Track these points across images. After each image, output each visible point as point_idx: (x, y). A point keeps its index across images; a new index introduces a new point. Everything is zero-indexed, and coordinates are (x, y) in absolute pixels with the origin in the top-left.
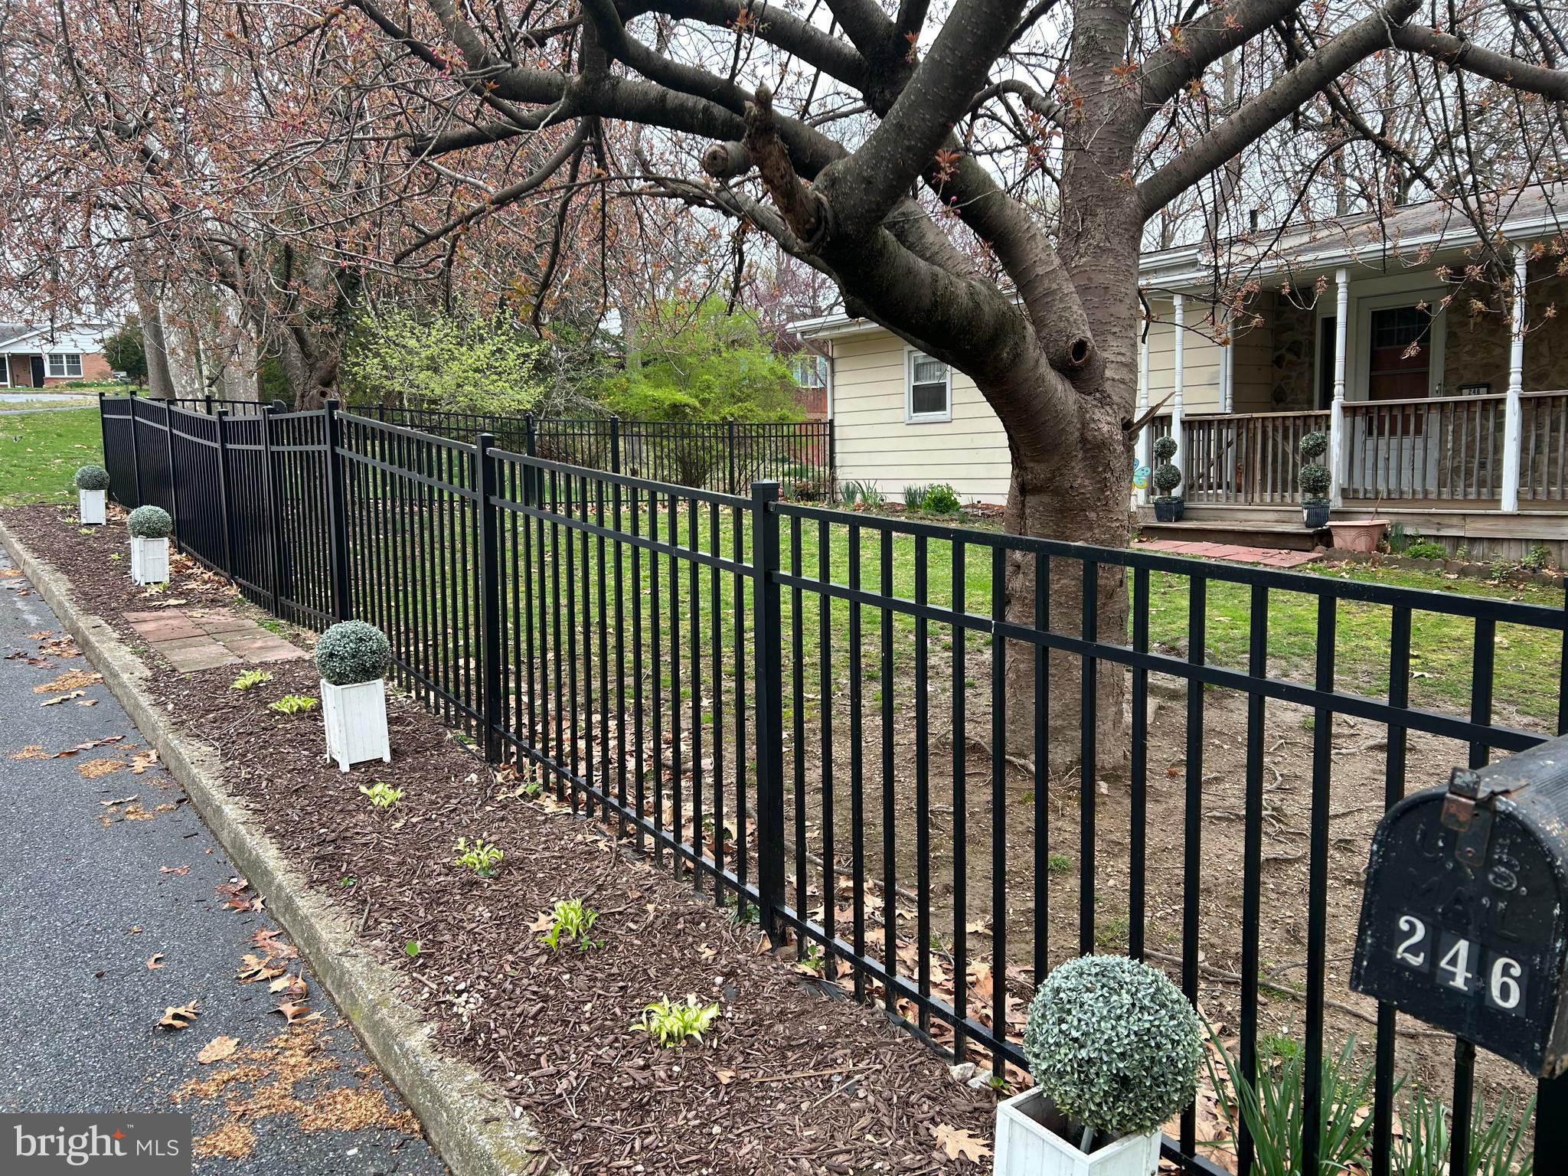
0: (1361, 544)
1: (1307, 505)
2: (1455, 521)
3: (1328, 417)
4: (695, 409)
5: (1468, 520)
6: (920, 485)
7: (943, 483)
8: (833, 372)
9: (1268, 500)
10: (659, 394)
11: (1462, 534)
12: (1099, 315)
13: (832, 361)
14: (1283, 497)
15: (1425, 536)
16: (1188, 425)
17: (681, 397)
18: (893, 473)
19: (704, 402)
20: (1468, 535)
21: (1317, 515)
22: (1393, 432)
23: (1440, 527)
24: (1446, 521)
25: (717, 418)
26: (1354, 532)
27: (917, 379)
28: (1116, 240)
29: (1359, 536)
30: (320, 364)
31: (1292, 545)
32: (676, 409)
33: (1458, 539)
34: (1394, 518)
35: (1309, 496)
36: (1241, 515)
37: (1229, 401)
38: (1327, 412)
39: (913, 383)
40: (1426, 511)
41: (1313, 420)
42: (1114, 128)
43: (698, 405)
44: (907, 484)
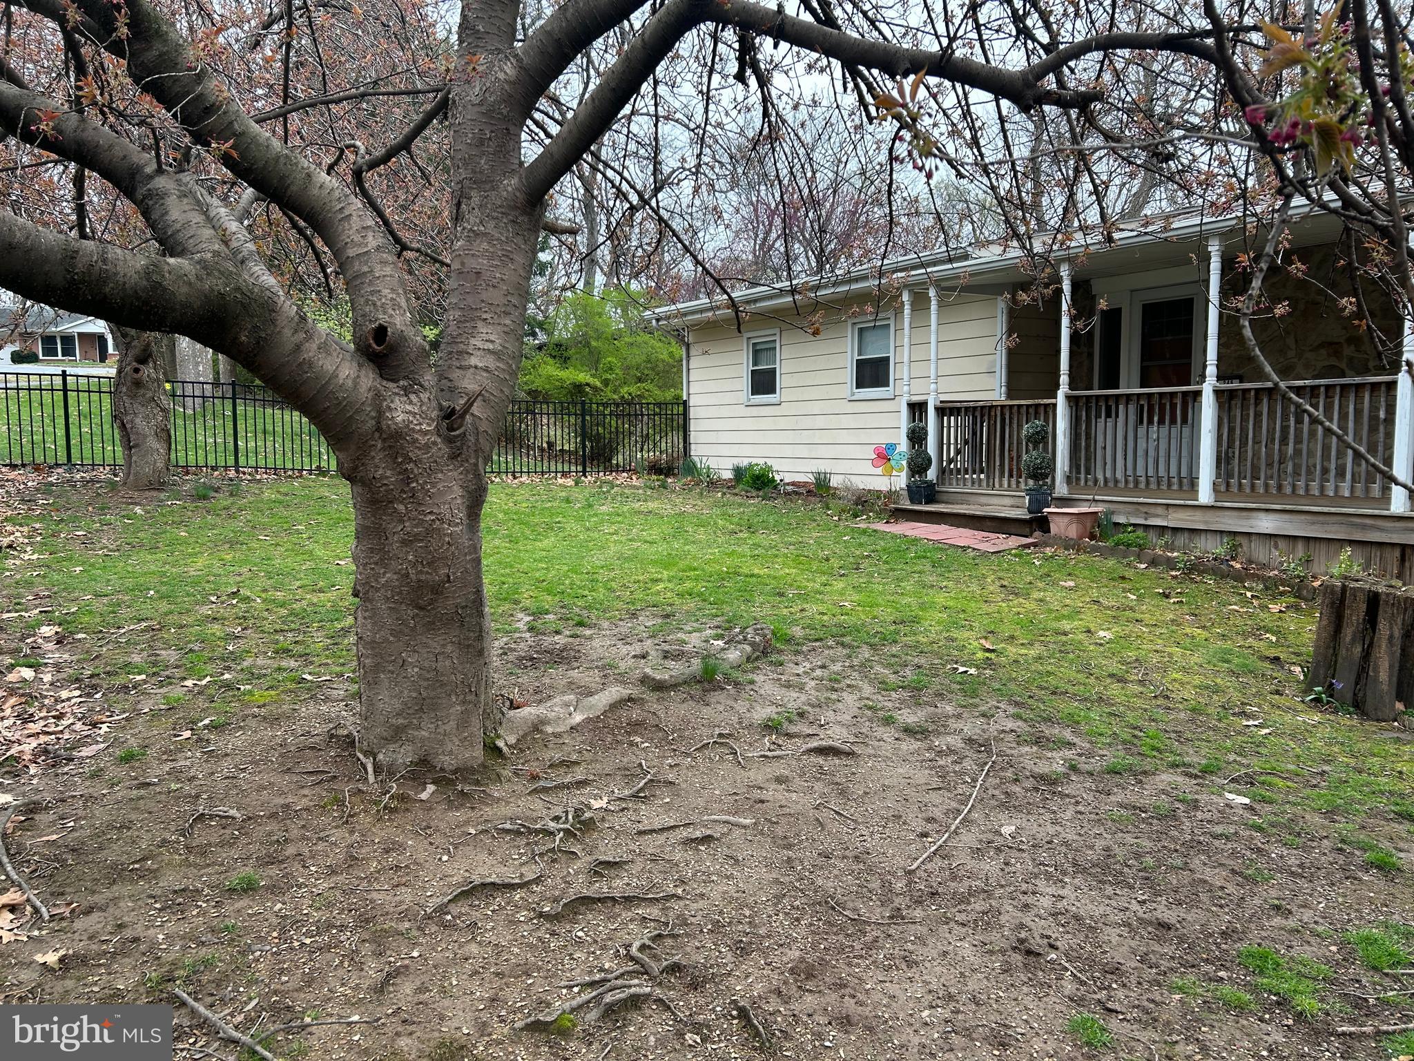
0: (1072, 532)
1: (1029, 492)
2: (1160, 511)
3: (1055, 405)
4: (595, 388)
5: (1171, 510)
6: (744, 463)
7: (761, 461)
8: (688, 356)
9: (1006, 485)
10: (563, 374)
11: (1165, 524)
12: (470, 300)
13: (688, 346)
14: (1018, 482)
15: (1134, 525)
16: (942, 411)
17: (583, 377)
18: (725, 450)
19: (606, 383)
20: (1171, 525)
21: (1038, 501)
22: (1161, 422)
23: (1147, 515)
24: (1152, 510)
25: (615, 397)
26: (1066, 519)
27: (755, 364)
28: (491, 224)
29: (1071, 523)
30: (135, 343)
31: (1013, 530)
32: (578, 388)
33: (1162, 529)
34: (1107, 505)
35: (1031, 482)
36: (983, 500)
37: (1003, 389)
38: (1053, 401)
39: (751, 368)
40: (1135, 500)
41: (1042, 409)
42: (483, 109)
43: (598, 384)
44: (736, 461)
